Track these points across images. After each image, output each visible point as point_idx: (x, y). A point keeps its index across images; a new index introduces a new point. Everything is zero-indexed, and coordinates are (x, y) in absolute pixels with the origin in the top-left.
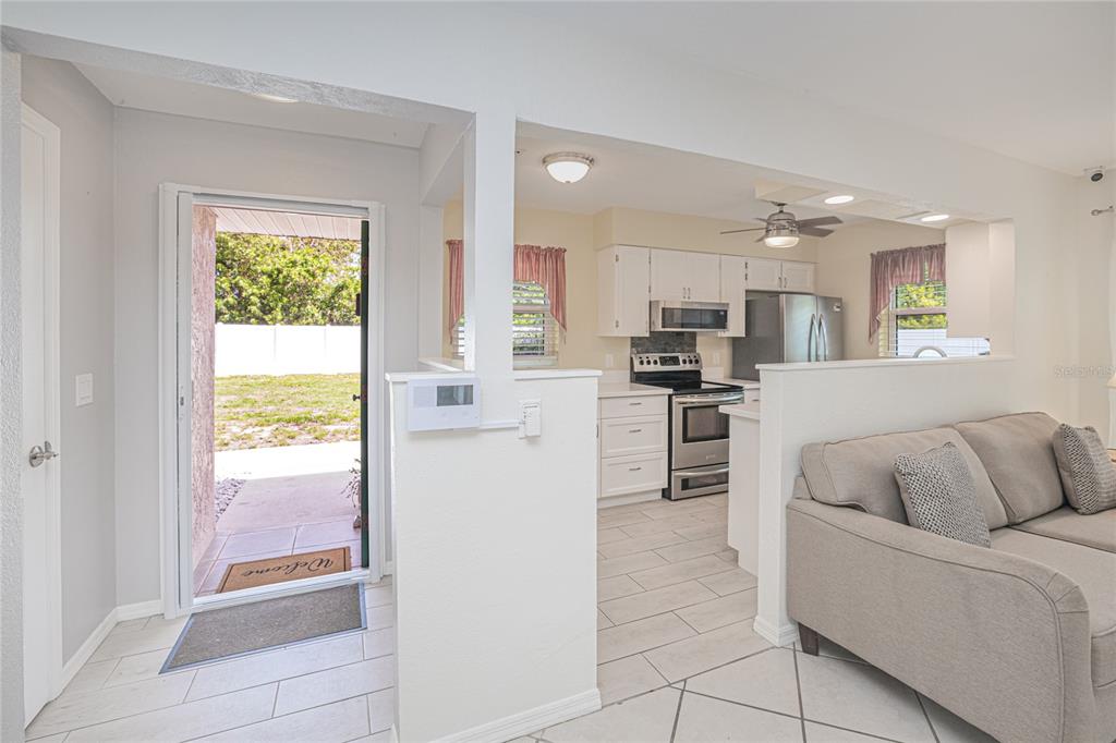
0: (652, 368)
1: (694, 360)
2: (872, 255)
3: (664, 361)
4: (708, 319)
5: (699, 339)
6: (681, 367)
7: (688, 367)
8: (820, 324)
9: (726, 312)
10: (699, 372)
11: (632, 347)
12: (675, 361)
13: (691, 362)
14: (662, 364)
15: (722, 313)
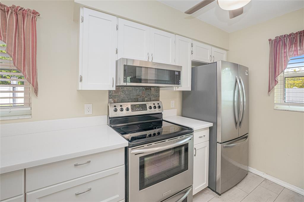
0: (125, 113)
1: (157, 106)
2: (270, 40)
3: (134, 108)
4: (167, 78)
5: (162, 92)
6: (148, 111)
7: (153, 111)
8: (240, 82)
9: (179, 72)
10: (161, 113)
11: (109, 98)
12: (144, 107)
13: (155, 107)
14: (133, 110)
15: (177, 73)
